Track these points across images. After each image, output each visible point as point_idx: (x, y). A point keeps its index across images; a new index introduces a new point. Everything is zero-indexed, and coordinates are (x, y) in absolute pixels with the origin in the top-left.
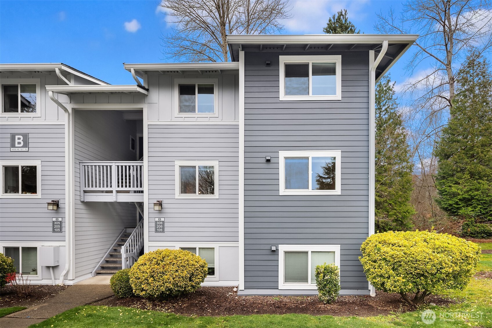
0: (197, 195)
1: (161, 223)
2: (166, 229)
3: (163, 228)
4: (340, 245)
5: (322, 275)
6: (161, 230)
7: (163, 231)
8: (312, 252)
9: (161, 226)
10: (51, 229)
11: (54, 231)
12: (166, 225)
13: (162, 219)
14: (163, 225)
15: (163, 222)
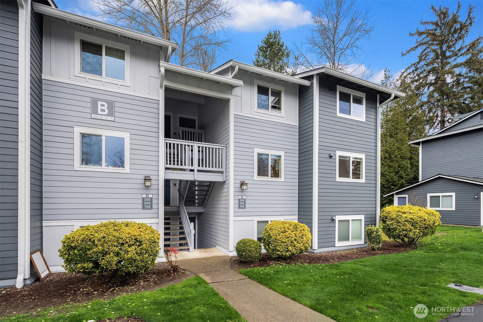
0: (269, 178)
1: (243, 200)
2: (247, 206)
3: (245, 205)
4: (364, 215)
5: (375, 232)
6: (243, 206)
7: (245, 208)
8: (352, 220)
9: (243, 203)
10: (141, 206)
11: (144, 208)
12: (247, 202)
13: (244, 197)
14: (245, 202)
15: (245, 199)
